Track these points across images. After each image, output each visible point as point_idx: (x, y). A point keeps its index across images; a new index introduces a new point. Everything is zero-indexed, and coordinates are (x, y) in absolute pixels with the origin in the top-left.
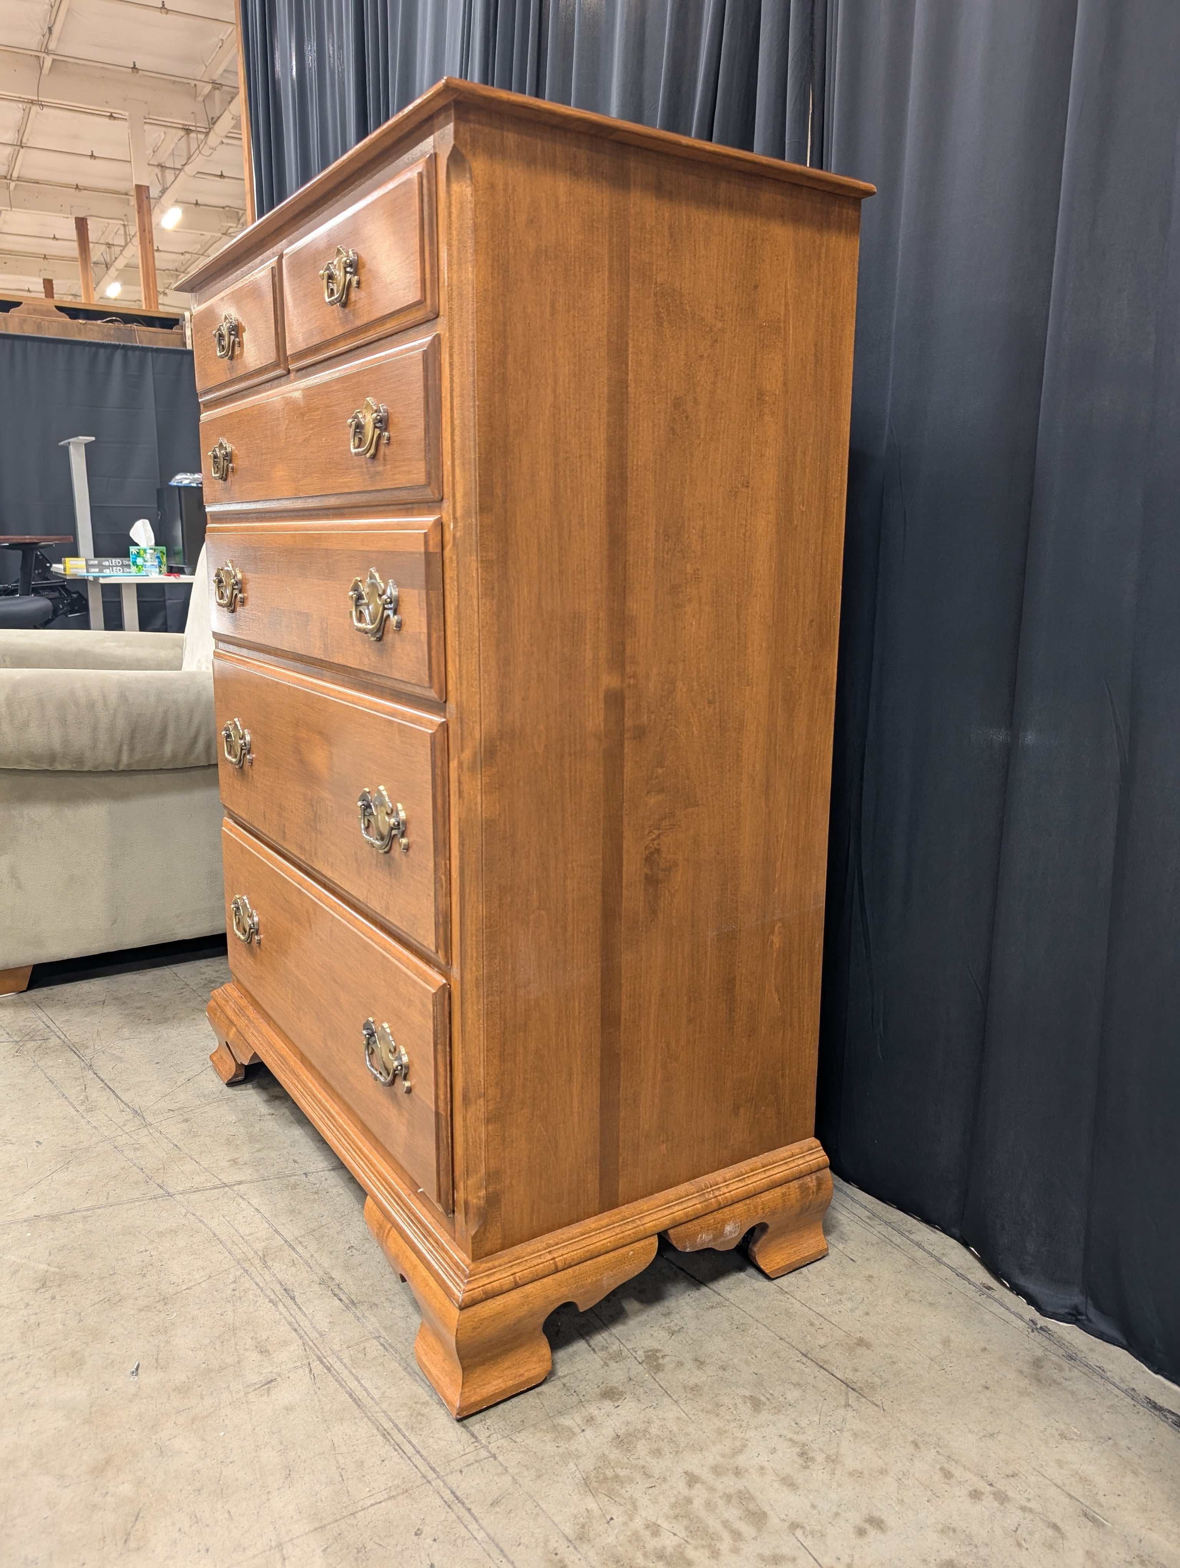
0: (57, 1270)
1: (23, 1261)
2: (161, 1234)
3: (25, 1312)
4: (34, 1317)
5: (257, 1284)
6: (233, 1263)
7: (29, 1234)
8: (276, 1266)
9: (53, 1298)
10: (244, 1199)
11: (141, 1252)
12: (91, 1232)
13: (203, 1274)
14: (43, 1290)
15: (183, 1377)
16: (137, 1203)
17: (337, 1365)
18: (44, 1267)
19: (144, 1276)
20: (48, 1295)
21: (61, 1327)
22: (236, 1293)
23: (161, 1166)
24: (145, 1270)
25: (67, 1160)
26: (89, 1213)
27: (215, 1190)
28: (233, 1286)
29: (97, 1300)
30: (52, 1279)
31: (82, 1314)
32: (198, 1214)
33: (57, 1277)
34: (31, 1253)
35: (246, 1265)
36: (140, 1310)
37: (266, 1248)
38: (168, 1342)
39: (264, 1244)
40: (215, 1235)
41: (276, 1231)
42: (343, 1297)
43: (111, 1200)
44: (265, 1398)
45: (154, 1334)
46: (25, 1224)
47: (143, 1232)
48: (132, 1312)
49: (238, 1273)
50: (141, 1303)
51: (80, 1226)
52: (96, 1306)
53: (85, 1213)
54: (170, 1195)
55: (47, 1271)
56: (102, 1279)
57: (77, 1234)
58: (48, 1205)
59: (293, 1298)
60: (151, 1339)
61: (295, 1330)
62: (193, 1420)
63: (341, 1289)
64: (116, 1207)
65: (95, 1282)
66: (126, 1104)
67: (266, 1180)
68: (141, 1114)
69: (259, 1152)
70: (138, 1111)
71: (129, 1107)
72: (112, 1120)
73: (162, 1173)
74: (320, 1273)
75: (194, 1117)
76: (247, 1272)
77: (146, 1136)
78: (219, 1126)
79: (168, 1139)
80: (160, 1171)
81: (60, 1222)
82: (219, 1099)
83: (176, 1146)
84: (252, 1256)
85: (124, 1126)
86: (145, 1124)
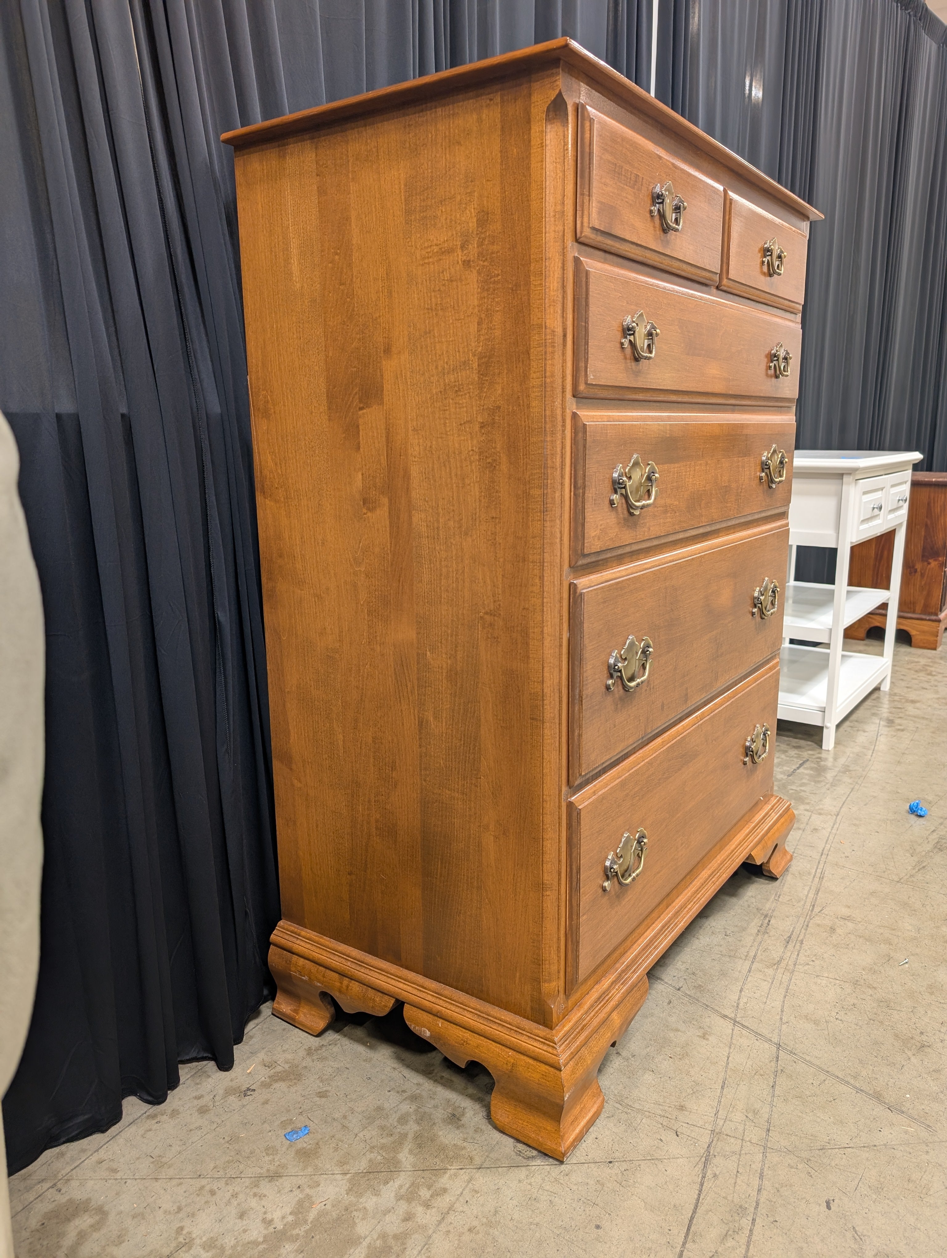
0: (906, 1051)
1: (926, 1076)
2: (816, 1023)
4: (942, 1030)
5: (798, 955)
6: (795, 973)
7: (908, 1096)
8: (776, 956)
9: (922, 1033)
10: (738, 1004)
11: (841, 1020)
12: (861, 1061)
13: (819, 981)
14: (926, 1043)
15: (882, 946)
16: (808, 1058)
17: (808, 904)
18: (913, 1059)
19: (854, 1005)
20: (924, 1038)
21: (929, 1012)
22: (814, 959)
23: (756, 1077)
24: (849, 1008)
25: (821, 1153)
26: (849, 1079)
27: (746, 1024)
28: (811, 963)
29: (896, 1012)
30: (914, 1047)
31: (910, 1010)
32: (778, 1017)
33: (909, 1045)
34: (916, 1077)
35: (791, 967)
36: (875, 988)
37: (768, 967)
38: (875, 964)
39: (766, 970)
40: (785, 997)
41: (749, 971)
42: (766, 921)
43: (822, 1077)
44: (854, 915)
45: (879, 972)
46: (904, 1109)
47: (826, 1033)
48: (880, 990)
49: (800, 967)
50: (870, 992)
51: (864, 1073)
52: (898, 1009)
53: (852, 1081)
54: (779, 1046)
55: (914, 1055)
56: (882, 1023)
57: (871, 1068)
58: (874, 1113)
59: (790, 937)
60: (883, 971)
61: (807, 926)
62: (894, 930)
63: (762, 925)
64: (825, 1068)
65: (887, 1024)
66: (702, 1185)
67: (707, 1006)
68: (703, 1159)
69: (677, 1030)
70: (701, 1166)
71: (704, 1177)
72: (738, 1172)
73: (762, 1073)
74: (760, 937)
75: (670, 1109)
76: (795, 965)
77: (731, 1121)
78: (667, 1078)
79: (720, 1102)
80: (761, 1075)
81: (879, 1089)
82: (626, 1110)
83: (723, 1088)
84: (780, 971)
85: (734, 1153)
86: (715, 1139)
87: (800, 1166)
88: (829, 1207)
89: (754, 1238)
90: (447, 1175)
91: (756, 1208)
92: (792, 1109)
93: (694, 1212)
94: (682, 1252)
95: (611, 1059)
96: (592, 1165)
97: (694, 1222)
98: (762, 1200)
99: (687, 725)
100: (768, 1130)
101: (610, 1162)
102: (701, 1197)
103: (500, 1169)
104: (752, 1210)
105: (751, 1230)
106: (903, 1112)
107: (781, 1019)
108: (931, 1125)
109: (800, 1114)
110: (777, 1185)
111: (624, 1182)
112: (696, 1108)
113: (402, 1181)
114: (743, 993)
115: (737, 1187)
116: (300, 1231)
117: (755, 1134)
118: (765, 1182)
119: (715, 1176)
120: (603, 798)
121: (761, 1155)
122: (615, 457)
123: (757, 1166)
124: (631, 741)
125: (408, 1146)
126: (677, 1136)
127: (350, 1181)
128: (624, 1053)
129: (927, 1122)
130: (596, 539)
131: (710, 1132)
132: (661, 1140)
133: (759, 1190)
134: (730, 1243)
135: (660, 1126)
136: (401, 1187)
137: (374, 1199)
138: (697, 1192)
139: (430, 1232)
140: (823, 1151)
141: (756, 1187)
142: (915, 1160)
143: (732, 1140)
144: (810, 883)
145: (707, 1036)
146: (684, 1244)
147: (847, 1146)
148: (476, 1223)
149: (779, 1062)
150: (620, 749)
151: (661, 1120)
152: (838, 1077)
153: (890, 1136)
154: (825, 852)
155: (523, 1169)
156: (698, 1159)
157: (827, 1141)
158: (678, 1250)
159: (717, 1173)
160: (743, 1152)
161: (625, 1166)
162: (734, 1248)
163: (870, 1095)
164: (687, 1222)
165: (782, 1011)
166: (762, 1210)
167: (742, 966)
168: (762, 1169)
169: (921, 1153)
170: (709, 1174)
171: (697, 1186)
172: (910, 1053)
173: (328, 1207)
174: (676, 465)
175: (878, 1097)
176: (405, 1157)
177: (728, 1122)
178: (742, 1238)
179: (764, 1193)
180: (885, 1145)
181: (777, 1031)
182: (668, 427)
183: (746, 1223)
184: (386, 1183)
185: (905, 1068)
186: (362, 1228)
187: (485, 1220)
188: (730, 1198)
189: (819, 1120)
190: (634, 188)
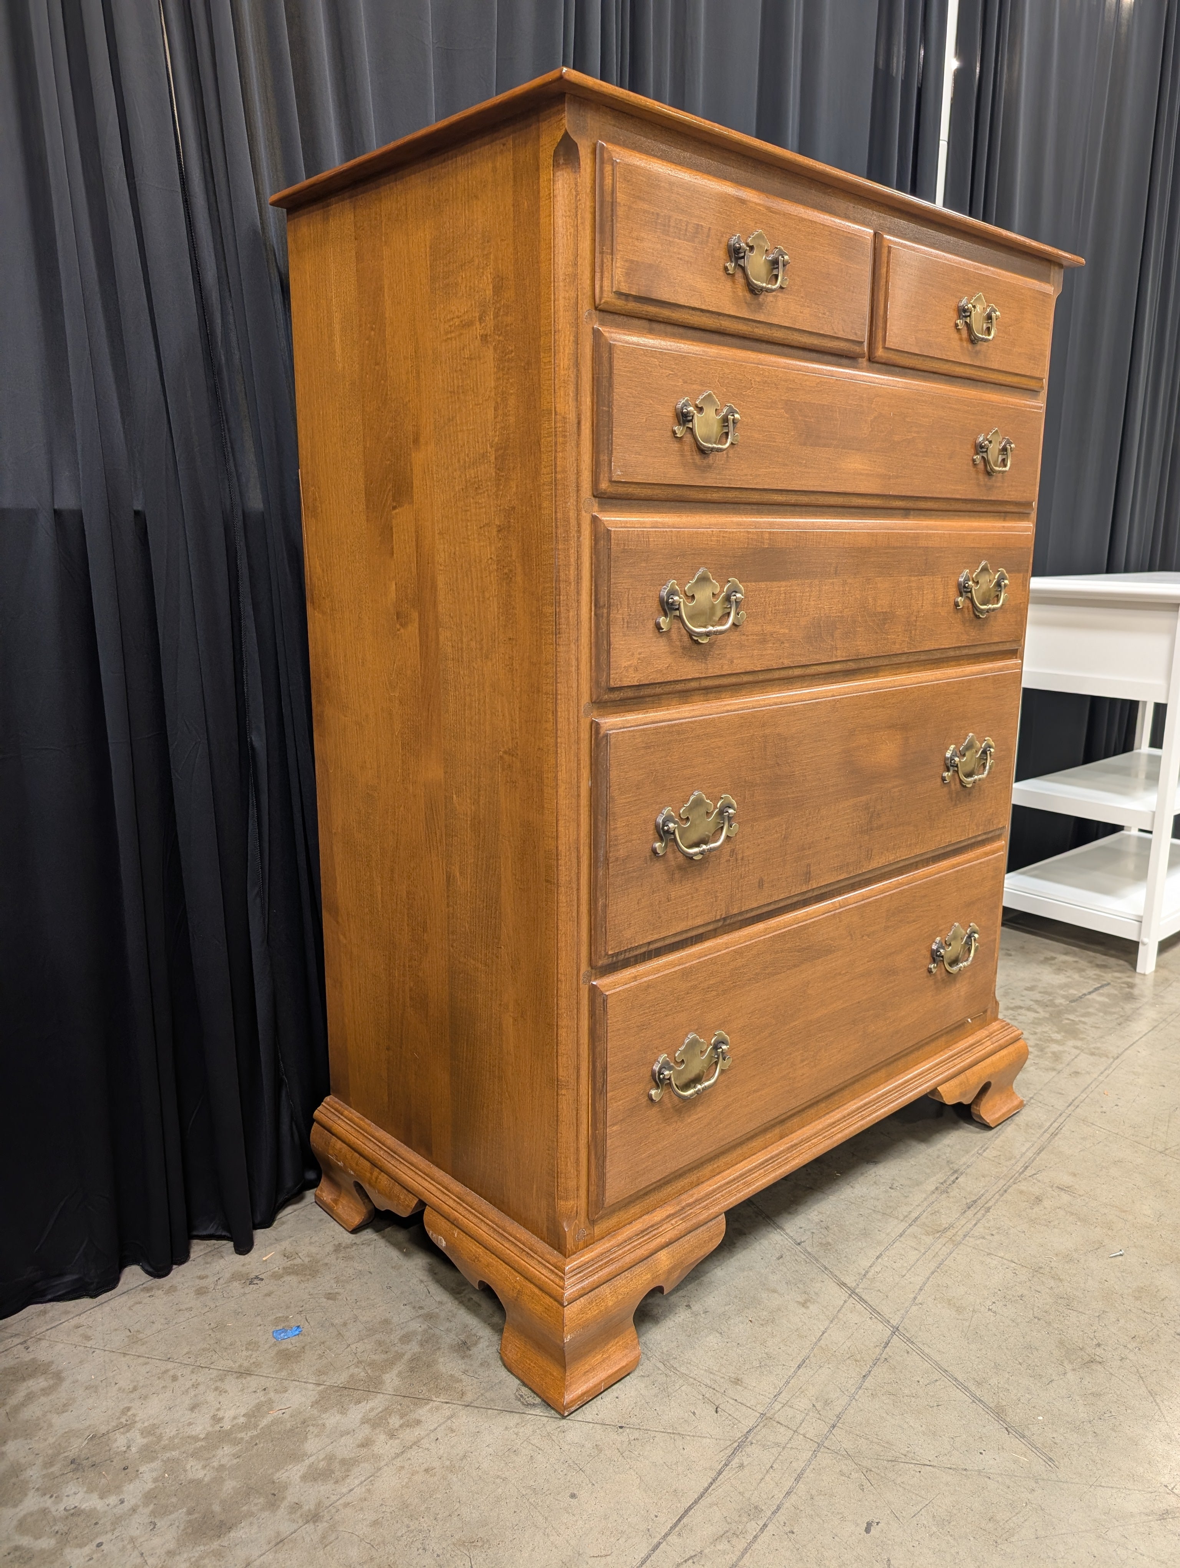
0: (1066, 1363)
1: (1078, 1398)
2: (959, 1310)
3: (1131, 1356)
4: (1129, 1346)
5: (975, 1225)
6: (961, 1246)
7: (1040, 1418)
8: (945, 1221)
9: (1099, 1345)
10: (867, 1272)
11: (995, 1312)
12: (996, 1366)
13: (989, 1260)
14: (1098, 1358)
15: (1098, 1229)
16: (927, 1350)
17: (1020, 1165)
18: (1070, 1375)
19: (1022, 1296)
20: (1099, 1351)
21: (1122, 1321)
22: (994, 1233)
23: (848, 1361)
24: (1013, 1299)
25: (889, 1465)
26: (970, 1384)
27: (866, 1298)
28: (989, 1237)
29: (1075, 1313)
30: (1079, 1360)
31: (1097, 1314)
32: (912, 1296)
33: (1073, 1357)
34: (1063, 1398)
35: (959, 1239)
36: (1061, 1280)
37: (928, 1234)
38: (1076, 1250)
39: (924, 1237)
40: (933, 1273)
41: (901, 1235)
42: (953, 1178)
43: (936, 1376)
44: (1077, 1187)
45: (1076, 1262)
46: (1026, 1433)
47: (967, 1324)
48: (1066, 1284)
49: (971, 1239)
50: (1052, 1283)
51: (994, 1381)
52: (1081, 1310)
53: (973, 1388)
54: (896, 1330)
55: (1074, 1370)
56: (1049, 1324)
57: (1007, 1376)
58: (984, 1430)
59: (975, 1202)
60: (1082, 1260)
61: (1006, 1191)
62: (1124, 1212)
63: (945, 1181)
64: (945, 1366)
65: (1055, 1326)
66: (720, 1473)
67: (826, 1268)
68: (736, 1444)
69: (774, 1291)
70: (729, 1451)
71: (726, 1465)
72: (772, 1467)
73: (858, 1357)
74: (934, 1196)
75: (722, 1380)
76: (965, 1236)
77: (791, 1407)
78: (735, 1344)
79: (788, 1382)
80: (856, 1361)
81: (1004, 1403)
82: (668, 1372)
83: (799, 1367)
84: (943, 1240)
85: (777, 1444)
86: (762, 1425)
87: (854, 1475)
88: (868, 1530)
89: (755, 1546)
90: (428, 1407)
91: (774, 1513)
92: (877, 1407)
93: (696, 1502)
94: (660, 1543)
95: (677, 1311)
96: (599, 1426)
97: (690, 1513)
98: (787, 1505)
99: (814, 913)
100: (834, 1426)
101: (621, 1427)
102: (713, 1487)
103: (490, 1411)
104: (769, 1513)
105: (756, 1537)
106: (1024, 1437)
107: (915, 1298)
108: (1054, 1458)
109: (884, 1415)
110: (814, 1492)
111: (627, 1453)
112: (754, 1385)
113: (376, 1403)
114: (880, 1260)
115: (762, 1485)
116: (246, 1436)
117: (814, 1428)
118: (801, 1485)
119: (741, 1466)
120: (648, 986)
121: (811, 1453)
122: (664, 571)
123: (798, 1466)
124: (699, 921)
125: (400, 1367)
126: (717, 1412)
127: (320, 1393)
128: (696, 1307)
129: (1051, 1455)
130: (631, 670)
131: (758, 1415)
132: (694, 1413)
133: (788, 1493)
134: (723, 1546)
135: (701, 1397)
136: (372, 1409)
137: (338, 1417)
138: (710, 1480)
139: (383, 1463)
140: (893, 1463)
141: (786, 1489)
142: (1011, 1497)
143: (782, 1429)
144: (1034, 1139)
145: (808, 1304)
146: (666, 1535)
147: (928, 1463)
148: (436, 1464)
149: (887, 1349)
150: (679, 930)
151: (704, 1390)
152: (956, 1380)
153: (991, 1462)
154: (1076, 1103)
155: (517, 1416)
156: (729, 1443)
157: (904, 1452)
158: (655, 1541)
159: (745, 1463)
160: (789, 1446)
161: (636, 1434)
162: (724, 1552)
163: (989, 1408)
164: (681, 1511)
165: (921, 1290)
166: (781, 1517)
167: (894, 1227)
168: (803, 1470)
169: (1023, 1490)
170: (735, 1462)
171: (713, 1474)
172: (1069, 1367)
173: (286, 1416)
174: (783, 583)
175: (999, 1413)
176: (391, 1380)
177: (786, 1408)
178: (741, 1544)
179: (793, 1498)
180: (979, 1471)
181: (902, 1312)
182: (767, 536)
183: (753, 1527)
184: (359, 1402)
185: (1054, 1384)
186: (312, 1445)
187: (448, 1463)
188: (747, 1495)
189: (906, 1426)
190: (693, 242)
